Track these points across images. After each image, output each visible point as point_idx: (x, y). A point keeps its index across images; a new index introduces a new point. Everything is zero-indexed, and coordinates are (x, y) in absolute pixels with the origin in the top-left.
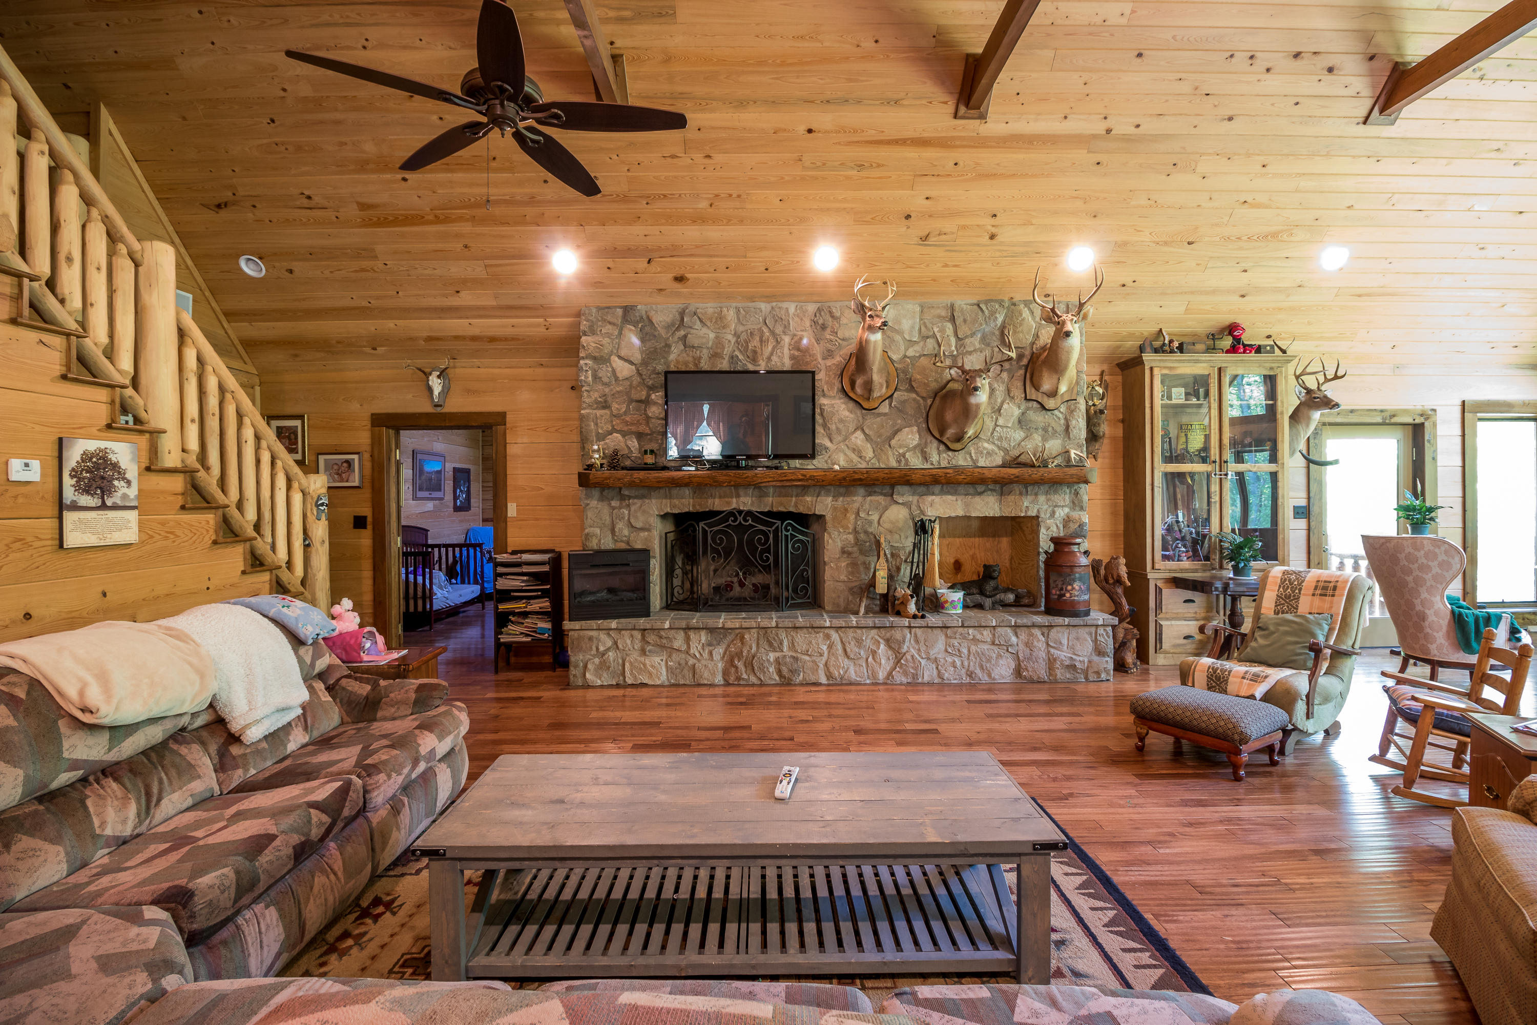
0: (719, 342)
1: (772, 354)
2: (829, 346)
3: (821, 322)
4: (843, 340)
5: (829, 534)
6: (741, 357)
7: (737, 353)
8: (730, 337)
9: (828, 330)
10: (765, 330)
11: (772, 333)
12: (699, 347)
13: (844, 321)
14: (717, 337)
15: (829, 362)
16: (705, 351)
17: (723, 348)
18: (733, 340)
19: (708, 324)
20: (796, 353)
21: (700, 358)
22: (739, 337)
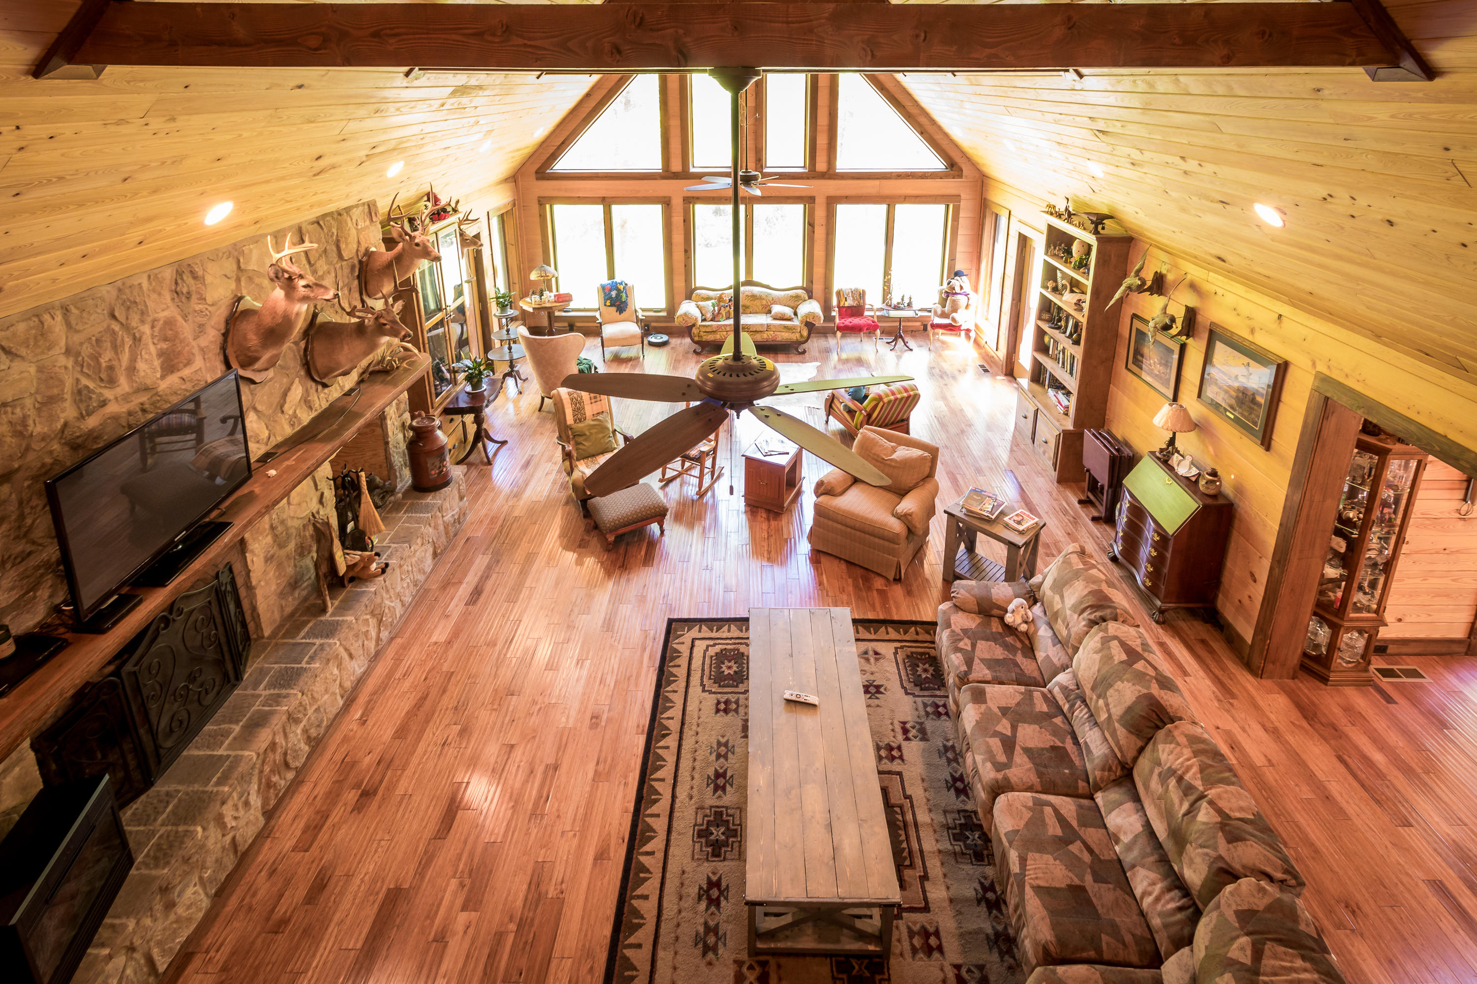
0: (47, 376)
1: (133, 360)
2: (199, 319)
3: (185, 290)
4: (213, 305)
5: (252, 552)
6: (91, 385)
7: (84, 381)
8: (62, 361)
9: (194, 297)
10: (116, 327)
11: (126, 327)
12: (16, 402)
13: (209, 279)
14: (40, 370)
15: (204, 342)
16: (28, 402)
17: (62, 382)
18: (70, 363)
19: (23, 351)
20: (164, 345)
21: (25, 418)
22: (78, 354)
